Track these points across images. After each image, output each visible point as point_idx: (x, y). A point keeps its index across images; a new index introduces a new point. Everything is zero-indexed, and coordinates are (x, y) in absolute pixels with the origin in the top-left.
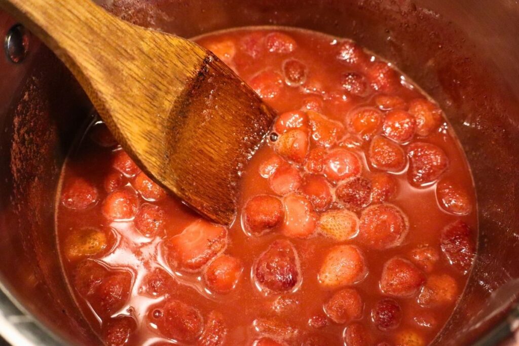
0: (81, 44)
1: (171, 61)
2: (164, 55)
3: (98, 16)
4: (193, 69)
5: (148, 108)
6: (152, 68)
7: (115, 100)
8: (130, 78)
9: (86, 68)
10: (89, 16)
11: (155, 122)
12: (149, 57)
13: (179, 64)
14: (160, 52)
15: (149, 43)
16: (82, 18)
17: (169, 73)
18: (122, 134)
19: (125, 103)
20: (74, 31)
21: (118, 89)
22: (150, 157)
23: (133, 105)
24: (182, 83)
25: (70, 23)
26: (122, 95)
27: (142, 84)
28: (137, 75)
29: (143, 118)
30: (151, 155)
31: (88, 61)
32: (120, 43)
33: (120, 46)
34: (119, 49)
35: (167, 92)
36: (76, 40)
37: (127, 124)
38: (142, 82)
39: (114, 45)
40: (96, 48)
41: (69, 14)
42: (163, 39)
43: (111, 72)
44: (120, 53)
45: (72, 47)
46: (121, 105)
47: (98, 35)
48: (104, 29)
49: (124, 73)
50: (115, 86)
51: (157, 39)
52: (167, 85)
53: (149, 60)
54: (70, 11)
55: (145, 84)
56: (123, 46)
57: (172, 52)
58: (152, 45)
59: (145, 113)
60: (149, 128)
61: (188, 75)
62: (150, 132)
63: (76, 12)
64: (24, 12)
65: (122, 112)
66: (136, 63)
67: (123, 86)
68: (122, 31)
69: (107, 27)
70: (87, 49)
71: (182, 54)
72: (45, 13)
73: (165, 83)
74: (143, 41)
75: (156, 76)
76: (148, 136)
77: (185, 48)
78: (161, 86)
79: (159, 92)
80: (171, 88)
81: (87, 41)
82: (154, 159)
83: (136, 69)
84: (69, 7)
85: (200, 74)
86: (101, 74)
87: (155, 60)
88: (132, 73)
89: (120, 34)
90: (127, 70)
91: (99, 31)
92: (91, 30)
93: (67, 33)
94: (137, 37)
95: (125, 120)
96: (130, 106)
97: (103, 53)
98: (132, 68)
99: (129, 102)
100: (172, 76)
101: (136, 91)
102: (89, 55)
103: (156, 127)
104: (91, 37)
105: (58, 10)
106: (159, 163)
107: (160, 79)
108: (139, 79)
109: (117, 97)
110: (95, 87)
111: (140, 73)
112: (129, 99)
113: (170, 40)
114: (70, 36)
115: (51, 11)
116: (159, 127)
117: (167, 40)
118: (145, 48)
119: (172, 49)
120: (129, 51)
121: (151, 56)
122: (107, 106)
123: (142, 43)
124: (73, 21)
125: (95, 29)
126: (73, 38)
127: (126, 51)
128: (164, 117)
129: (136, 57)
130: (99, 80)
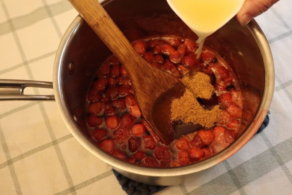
0: (133, 69)
1: (163, 81)
2: (161, 78)
3: (142, 61)
4: (171, 85)
5: (150, 94)
6: (155, 82)
7: (139, 89)
8: (146, 83)
9: (132, 77)
10: (139, 61)
11: (150, 100)
12: (155, 78)
13: (166, 82)
14: (160, 77)
15: (157, 73)
16: (136, 61)
17: (161, 84)
19: (142, 91)
20: (132, 64)
21: (141, 86)
22: (145, 111)
23: (144, 92)
24: (165, 89)
25: (132, 62)
26: (142, 88)
27: (150, 86)
28: (149, 83)
29: (146, 97)
30: (146, 111)
31: (134, 75)
32: (146, 71)
33: (146, 72)
34: (145, 73)
35: (158, 91)
36: (132, 68)
37: (140, 98)
38: (150, 85)
39: (144, 71)
40: (137, 71)
41: (132, 59)
42: (163, 73)
43: (140, 80)
44: (145, 74)
45: (130, 69)
46: (140, 91)
47: (140, 67)
48: (142, 66)
49: (145, 81)
50: (140, 84)
51: (160, 72)
52: (159, 89)
54: (133, 58)
55: (151, 86)
56: (147, 72)
57: (165, 78)
58: (158, 74)
59: (148, 96)
60: (148, 101)
61: (169, 87)
62: (148, 103)
63: (134, 59)
65: (140, 93)
66: (150, 79)
67: (143, 85)
68: (148, 67)
69: (144, 65)
70: (135, 71)
71: (168, 79)
72: (125, 57)
73: (158, 88)
74: (155, 72)
75: (156, 85)
77: (170, 77)
78: (156, 88)
79: (155, 90)
80: (160, 90)
81: (135, 68)
82: (146, 112)
83: (149, 81)
84: (133, 57)
85: (173, 88)
86: (136, 79)
87: (157, 79)
88: (147, 81)
89: (147, 68)
90: (146, 80)
91: (140, 66)
92: (138, 65)
93: (129, 65)
94: (153, 70)
95: (140, 96)
96: (143, 92)
97: (139, 73)
98: (149, 80)
99: (143, 91)
100: (162, 86)
101: (147, 88)
102: (135, 73)
103: (150, 102)
104: (137, 67)
105: (129, 57)
106: (147, 114)
107: (157, 86)
109: (140, 88)
111: (150, 82)
112: (144, 90)
113: (165, 73)
114: (130, 66)
115: (127, 58)
116: (152, 102)
117: (164, 73)
118: (155, 74)
119: (165, 77)
120: (149, 74)
121: (156, 78)
122: (136, 90)
123: (154, 72)
125: (139, 65)
126: (131, 66)
127: (148, 74)
128: (154, 99)
129: (151, 77)
130: (135, 81)
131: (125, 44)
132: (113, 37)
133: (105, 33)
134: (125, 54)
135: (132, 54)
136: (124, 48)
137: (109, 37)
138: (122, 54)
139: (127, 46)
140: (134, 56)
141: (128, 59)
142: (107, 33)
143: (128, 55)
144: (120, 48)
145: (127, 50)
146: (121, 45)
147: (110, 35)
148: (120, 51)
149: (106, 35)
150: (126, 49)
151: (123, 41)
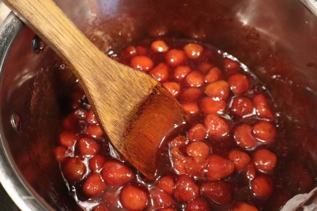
0: (87, 70)
1: (136, 85)
2: (132, 81)
3: (99, 56)
4: (148, 90)
5: (117, 108)
6: (124, 87)
8: (111, 91)
9: (87, 82)
10: (94, 55)
11: (120, 116)
13: (140, 87)
14: (131, 79)
15: (125, 73)
16: (90, 56)
17: (134, 91)
18: (100, 120)
19: (105, 103)
20: (84, 62)
21: (103, 95)
22: (114, 135)
23: (110, 105)
24: (140, 97)
25: (83, 58)
26: (104, 100)
27: (117, 95)
28: (115, 90)
29: (113, 113)
31: (89, 79)
32: (108, 72)
33: (108, 73)
34: (107, 74)
35: (130, 101)
36: (84, 67)
37: (104, 115)
38: (117, 93)
39: (105, 72)
40: (94, 73)
41: (83, 53)
42: (134, 72)
43: (100, 86)
44: (108, 77)
45: (82, 71)
46: (103, 104)
47: (97, 66)
48: (101, 63)
49: (108, 88)
51: (130, 72)
52: (131, 97)
53: (123, 82)
55: (119, 95)
56: (110, 73)
57: (138, 80)
58: (127, 75)
59: (115, 111)
60: (116, 119)
61: (145, 93)
62: (116, 121)
63: (87, 53)
64: (59, 49)
65: (102, 108)
66: (116, 83)
67: (106, 95)
68: (111, 66)
69: (103, 62)
70: (90, 73)
71: (143, 81)
72: (70, 51)
73: (130, 96)
74: (122, 72)
75: (126, 92)
76: (115, 123)
77: (146, 78)
78: (127, 97)
79: (126, 100)
80: (133, 99)
81: (91, 68)
82: (116, 136)
83: (115, 87)
84: (84, 50)
85: (152, 94)
86: (94, 87)
87: (127, 83)
88: (112, 88)
89: (109, 67)
90: (110, 86)
91: (98, 64)
92: (94, 63)
93: (79, 63)
94: (118, 69)
95: (103, 113)
96: (108, 106)
97: (98, 76)
98: (113, 86)
99: (107, 103)
100: (135, 93)
101: (112, 98)
102: (90, 76)
103: (120, 119)
104: (93, 67)
105: (78, 51)
106: (118, 139)
107: (128, 93)
108: (116, 92)
109: (101, 100)
110: (90, 93)
111: (117, 89)
112: (107, 102)
113: (137, 73)
114: (82, 64)
115: (74, 51)
116: (122, 119)
117: (136, 73)
118: (122, 75)
119: (138, 78)
120: (113, 76)
121: (125, 81)
122: (95, 104)
123: (121, 73)
124: (85, 57)
125: (96, 62)
126: (83, 66)
127: (111, 76)
128: (126, 114)
129: (116, 80)
130: (93, 90)
131: (68, 28)
132: (46, 18)
133: (29, 9)
134: (69, 46)
135: (82, 46)
136: (67, 35)
137: (38, 17)
138: (64, 46)
139: (72, 32)
140: (86, 47)
141: (76, 54)
142: (34, 10)
143: (75, 46)
144: (60, 36)
145: (73, 39)
146: (62, 30)
147: (40, 14)
148: (61, 42)
149: (32, 14)
150: (71, 36)
151: (63, 24)
